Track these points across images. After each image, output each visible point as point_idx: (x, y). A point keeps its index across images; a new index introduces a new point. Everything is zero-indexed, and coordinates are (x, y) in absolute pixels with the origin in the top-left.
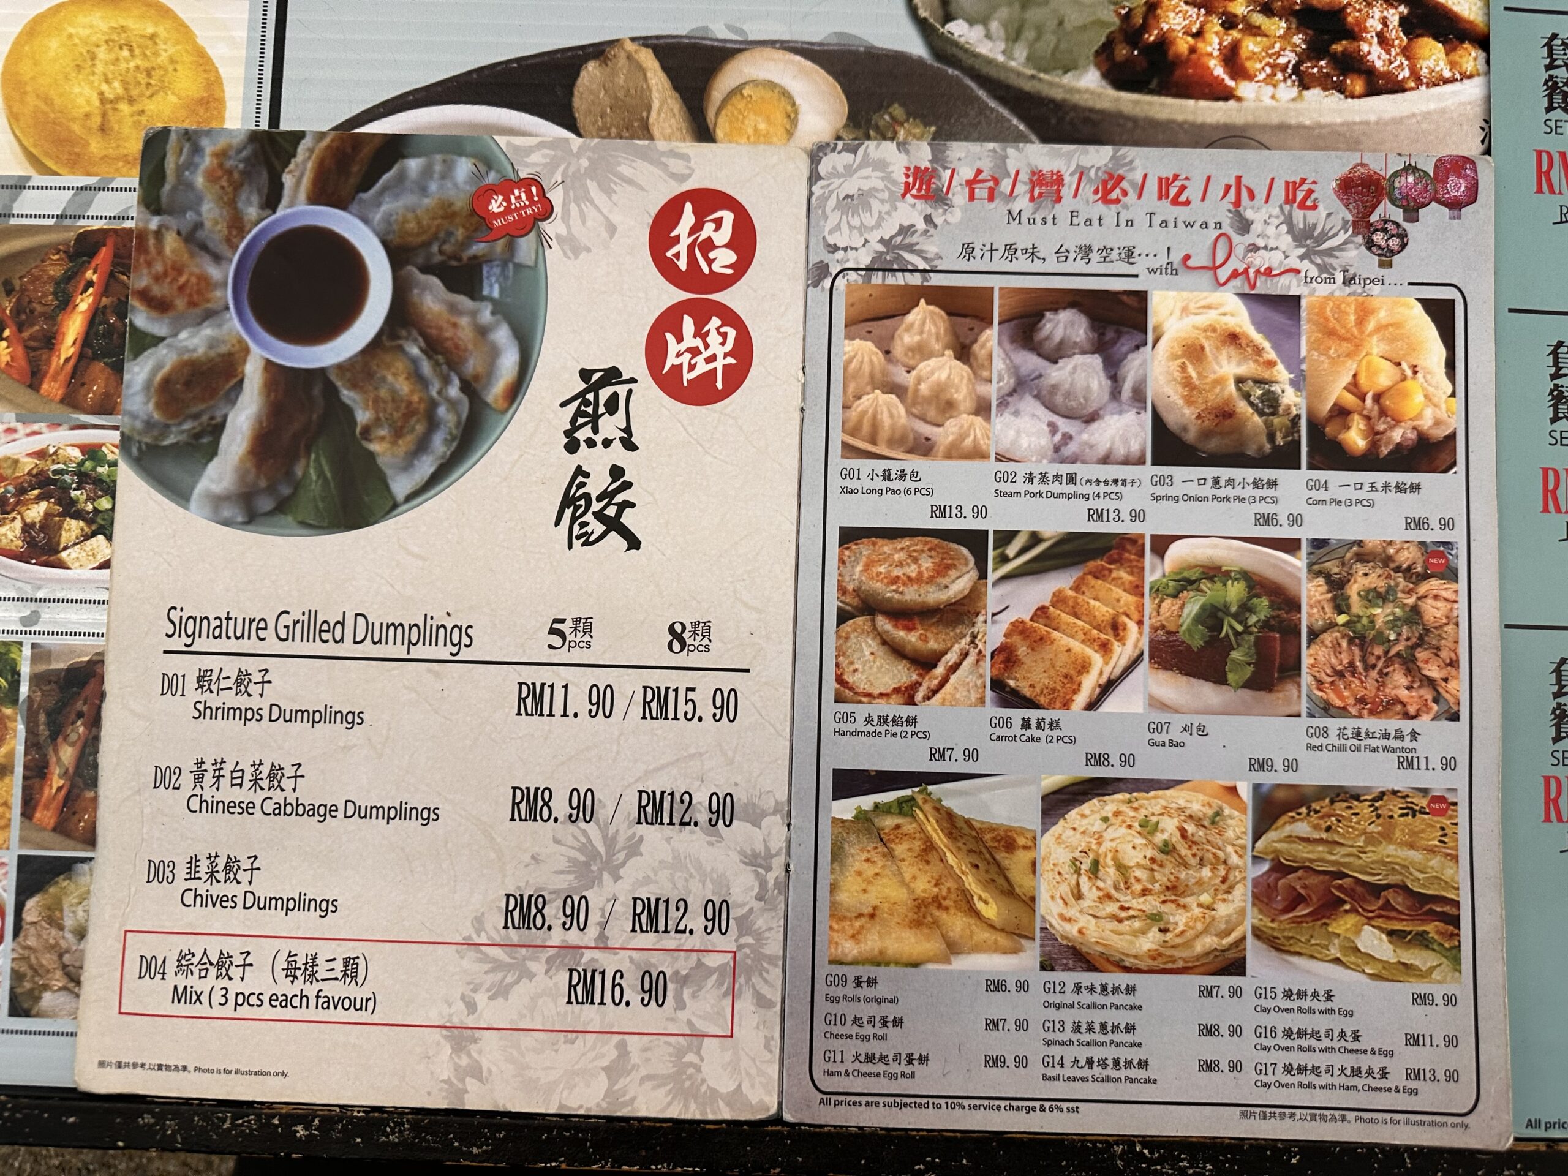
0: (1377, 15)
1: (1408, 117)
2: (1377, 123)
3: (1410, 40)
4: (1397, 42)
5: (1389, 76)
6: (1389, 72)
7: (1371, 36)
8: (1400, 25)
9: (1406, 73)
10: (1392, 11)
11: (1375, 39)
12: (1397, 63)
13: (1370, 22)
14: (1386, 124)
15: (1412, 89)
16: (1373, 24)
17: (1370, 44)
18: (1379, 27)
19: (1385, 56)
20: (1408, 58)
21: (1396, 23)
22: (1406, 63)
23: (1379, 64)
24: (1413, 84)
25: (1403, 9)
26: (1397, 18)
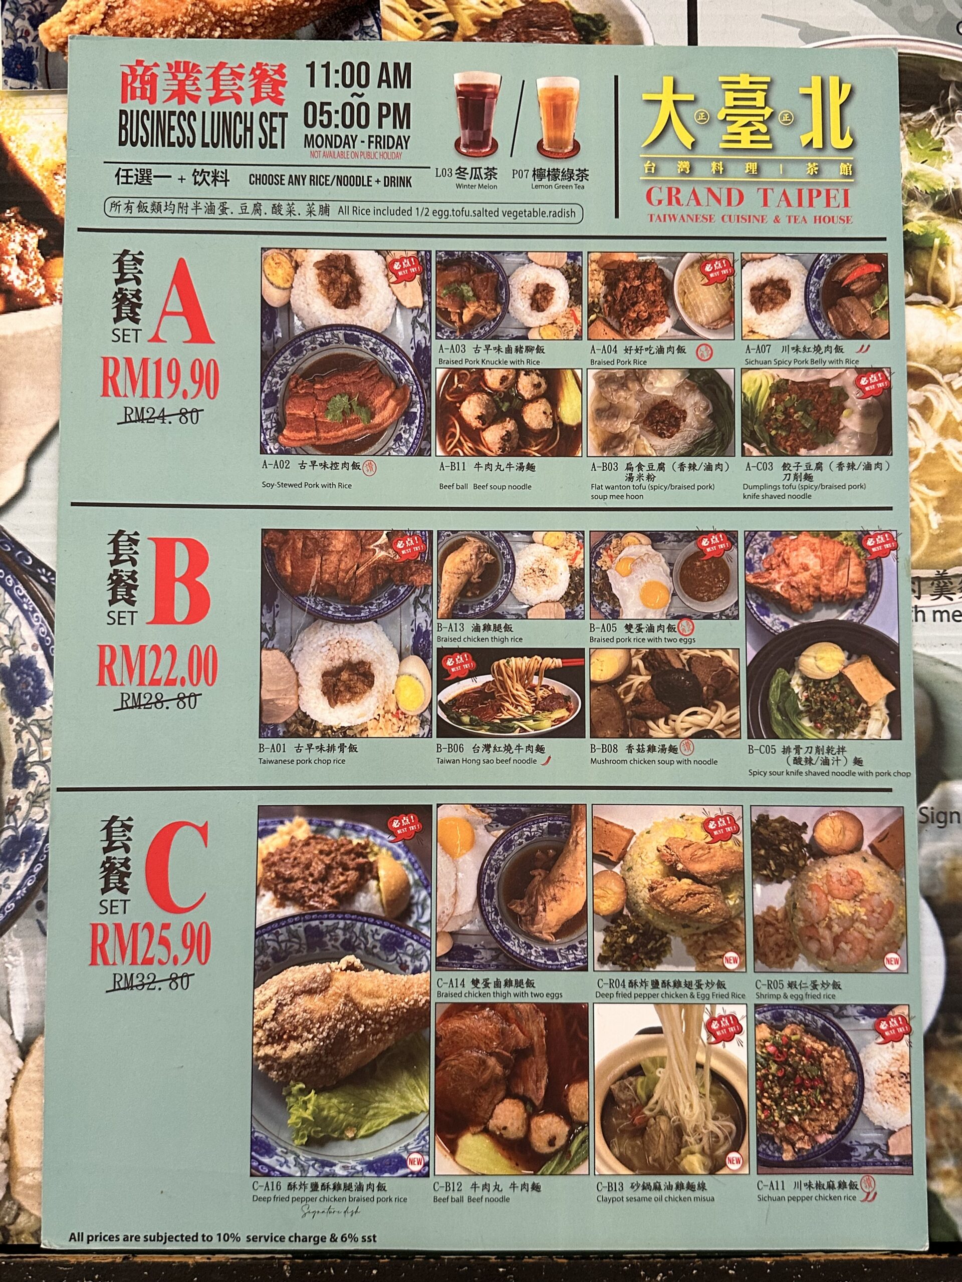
0: (18, 239)
1: (42, 331)
2: (14, 337)
3: (46, 260)
4: (35, 263)
5: (25, 294)
6: (27, 290)
7: (12, 259)
8: (39, 246)
9: (42, 290)
10: (32, 234)
11: (16, 261)
12: (34, 282)
13: (11, 246)
14: (22, 337)
15: (47, 305)
16: (15, 247)
17: (11, 266)
18: (19, 250)
19: (23, 276)
20: (44, 277)
21: (35, 246)
22: (42, 281)
23: (18, 284)
24: (47, 301)
25: (42, 232)
26: (36, 240)
